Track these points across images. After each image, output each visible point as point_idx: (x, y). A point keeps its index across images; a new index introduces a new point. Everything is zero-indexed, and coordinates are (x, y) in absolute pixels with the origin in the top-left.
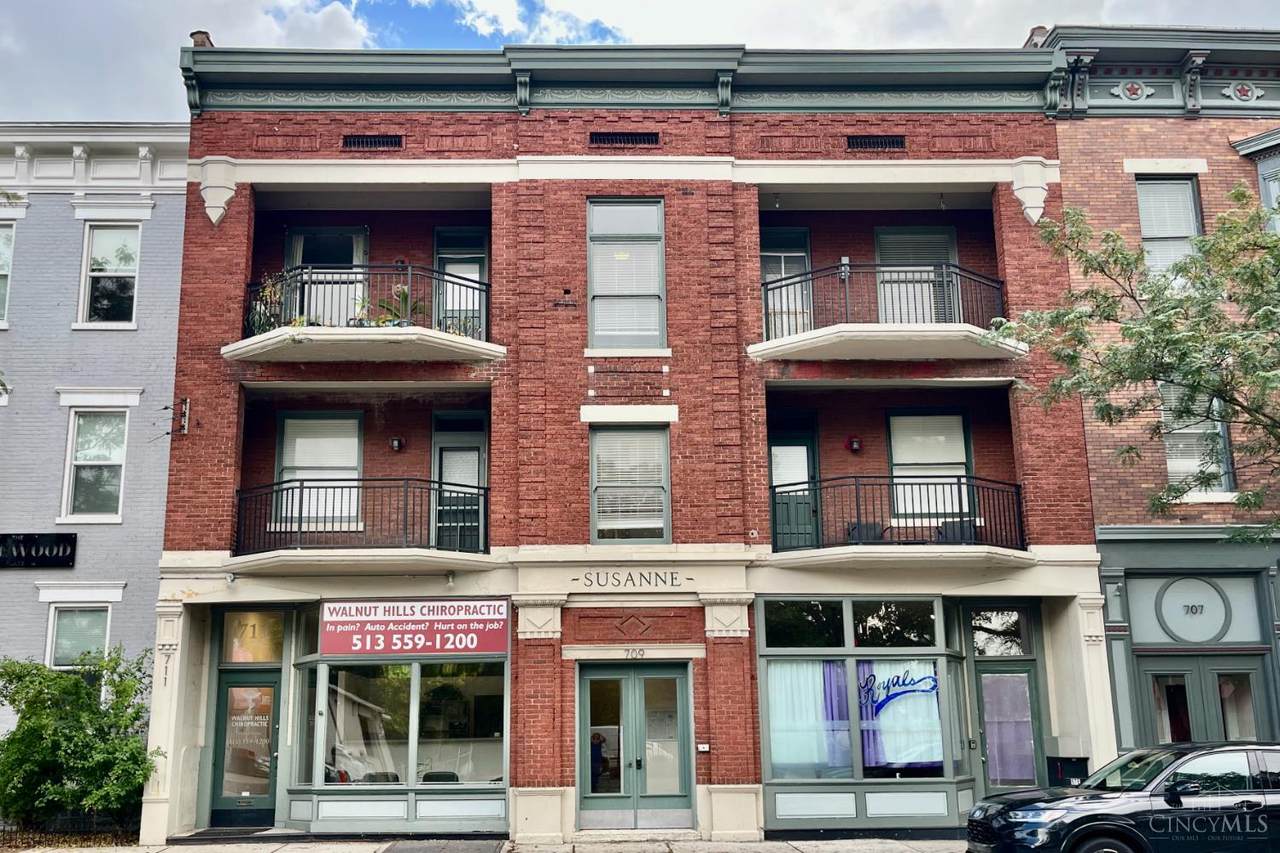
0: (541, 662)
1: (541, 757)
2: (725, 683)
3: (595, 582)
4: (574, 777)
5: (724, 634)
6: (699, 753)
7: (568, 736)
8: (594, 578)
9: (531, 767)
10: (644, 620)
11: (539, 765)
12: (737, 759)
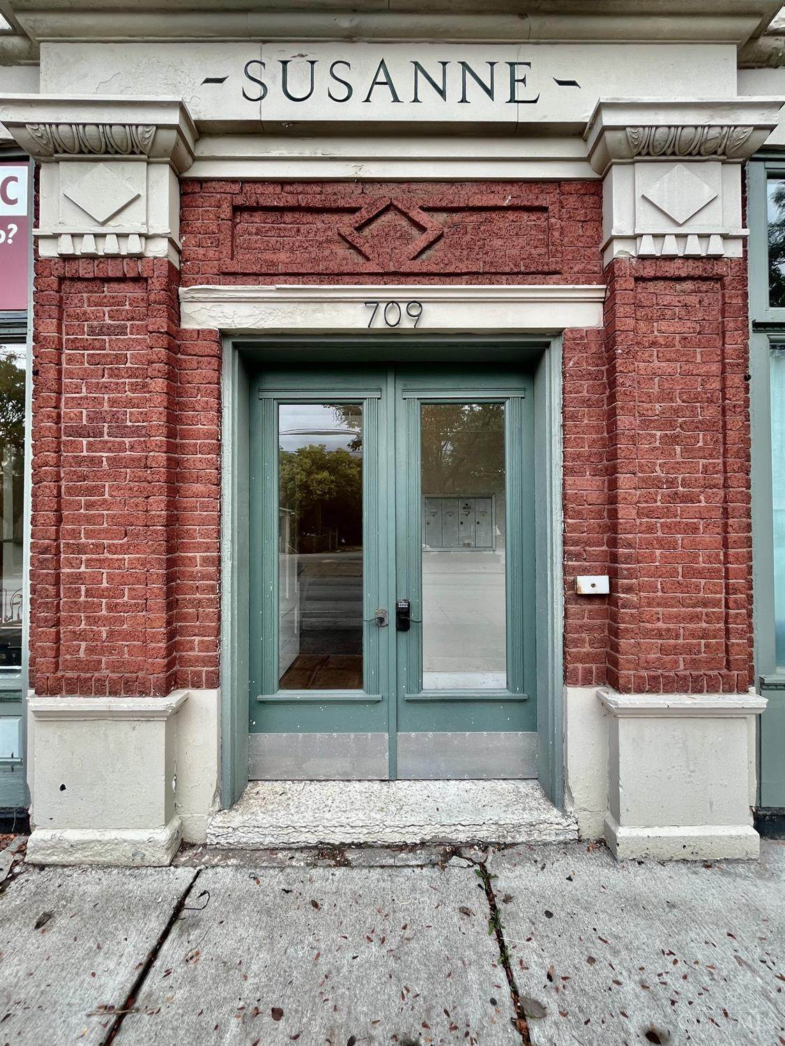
0: (110, 331)
1: (111, 608)
2: (667, 396)
3: (275, 89)
4: (216, 662)
5: (671, 247)
6: (574, 596)
7: (198, 547)
8: (272, 76)
9: (78, 636)
10: (423, 218)
11: (104, 631)
12: (695, 618)
